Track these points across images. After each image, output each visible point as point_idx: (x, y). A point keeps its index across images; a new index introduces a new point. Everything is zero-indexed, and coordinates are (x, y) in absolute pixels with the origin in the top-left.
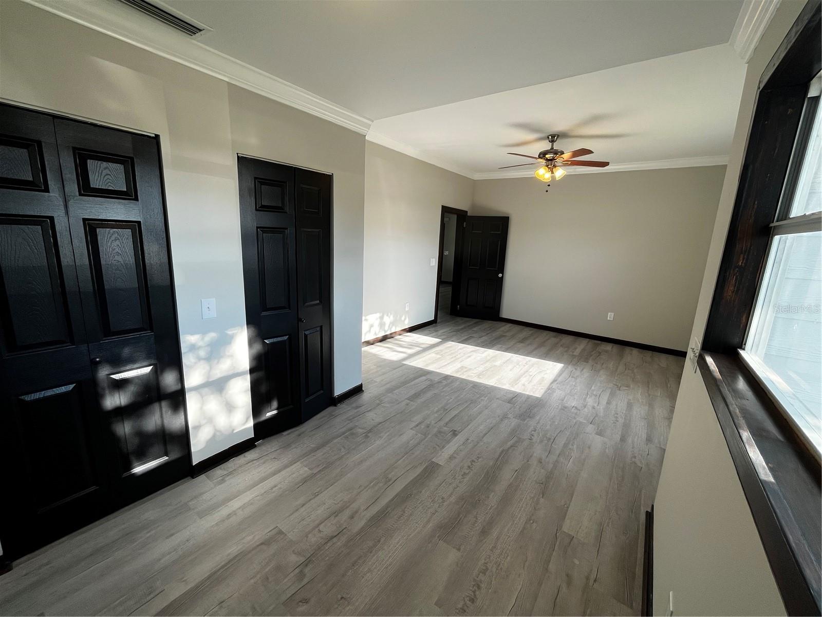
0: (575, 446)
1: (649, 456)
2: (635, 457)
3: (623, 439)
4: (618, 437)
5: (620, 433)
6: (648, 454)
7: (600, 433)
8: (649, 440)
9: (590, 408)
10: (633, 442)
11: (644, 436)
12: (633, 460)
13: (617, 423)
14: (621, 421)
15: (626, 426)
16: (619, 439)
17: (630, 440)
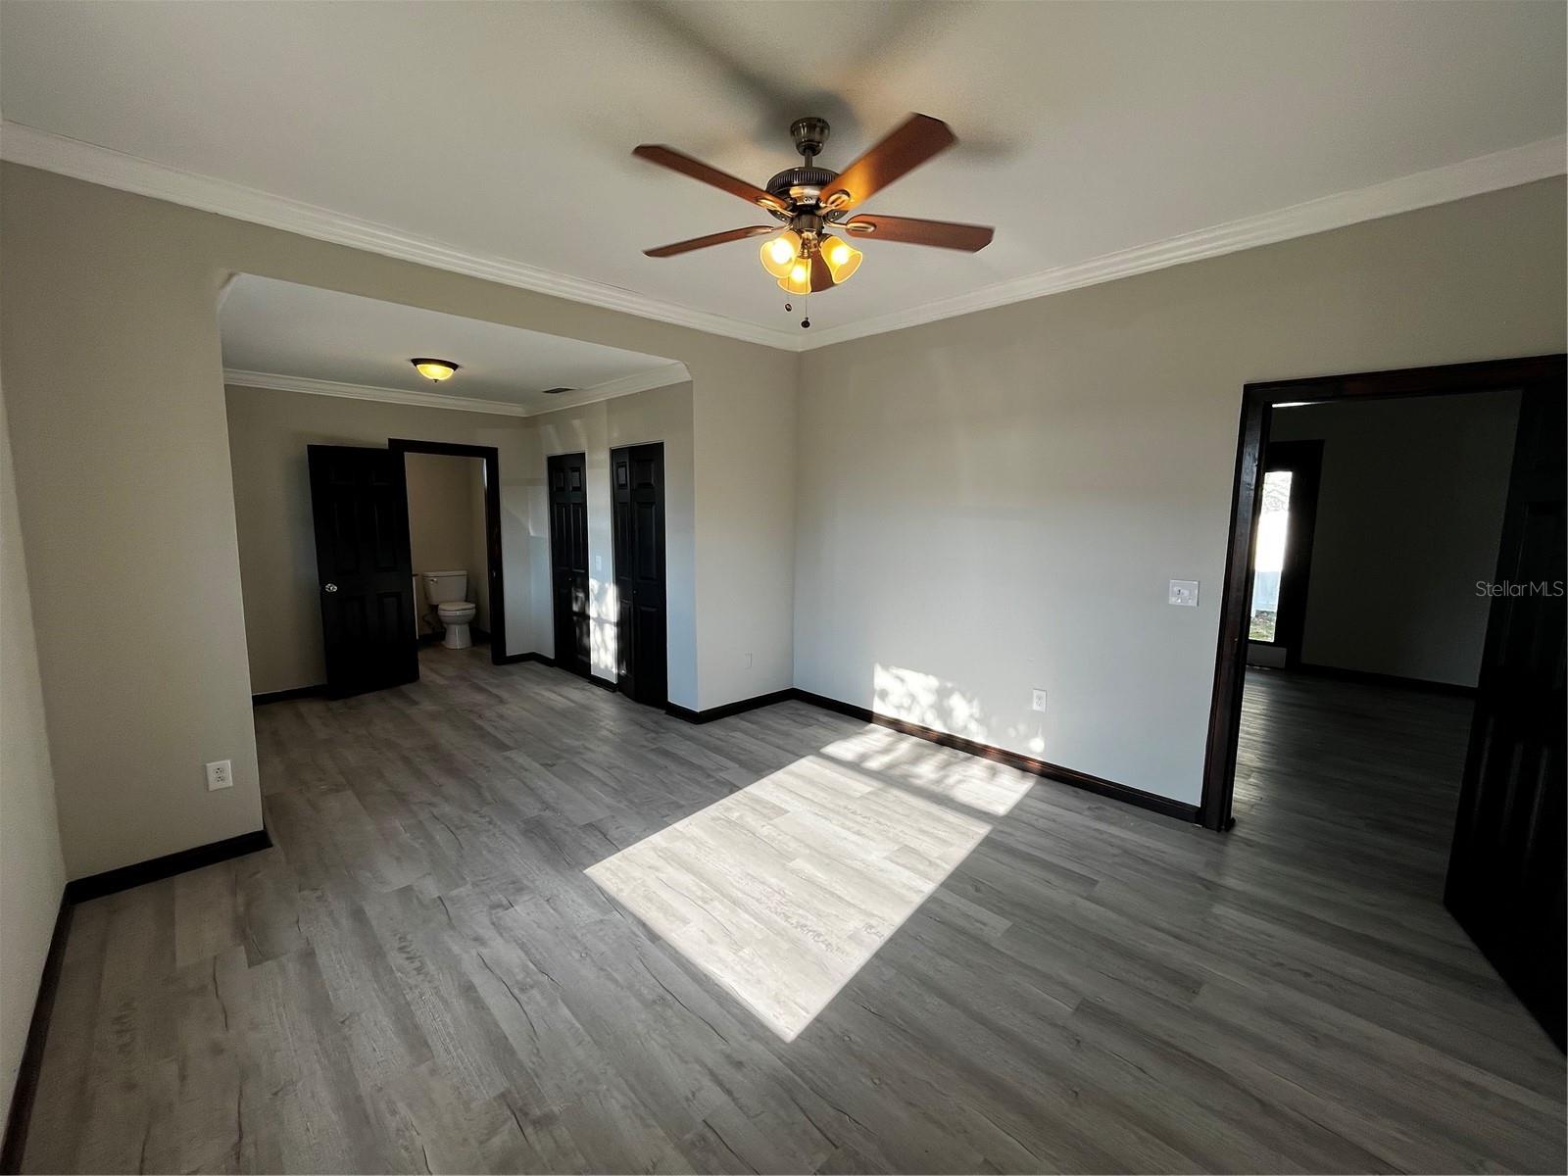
0: (417, 846)
1: (295, 919)
2: (319, 898)
3: (358, 915)
4: (372, 911)
5: (374, 923)
6: (298, 922)
7: (406, 892)
8: (308, 956)
9: (481, 932)
10: (336, 923)
11: (322, 959)
12: (319, 893)
13: (397, 945)
14: (396, 959)
15: (374, 953)
16: (367, 909)
17: (346, 923)
